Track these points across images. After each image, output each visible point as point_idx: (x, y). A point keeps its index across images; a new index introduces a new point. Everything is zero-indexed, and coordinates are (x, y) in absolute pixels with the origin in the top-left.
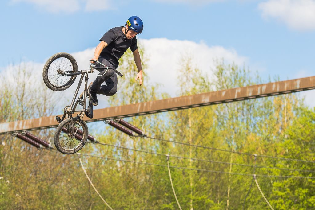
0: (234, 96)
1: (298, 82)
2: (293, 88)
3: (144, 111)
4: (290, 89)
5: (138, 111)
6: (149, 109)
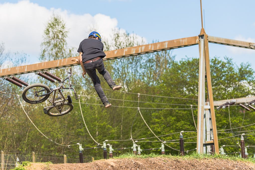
0: (123, 55)
2: (163, 48)
3: (62, 65)
4: (161, 49)
5: (58, 65)
6: (65, 64)
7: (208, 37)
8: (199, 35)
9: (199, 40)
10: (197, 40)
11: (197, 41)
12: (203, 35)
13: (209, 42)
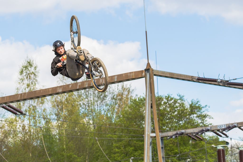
0: (77, 88)
1: (116, 77)
2: (113, 81)
3: (22, 98)
4: (111, 82)
5: (19, 99)
6: (25, 98)
7: (153, 70)
8: (145, 69)
9: (146, 74)
10: (144, 73)
11: (143, 75)
12: (149, 69)
13: (155, 75)
